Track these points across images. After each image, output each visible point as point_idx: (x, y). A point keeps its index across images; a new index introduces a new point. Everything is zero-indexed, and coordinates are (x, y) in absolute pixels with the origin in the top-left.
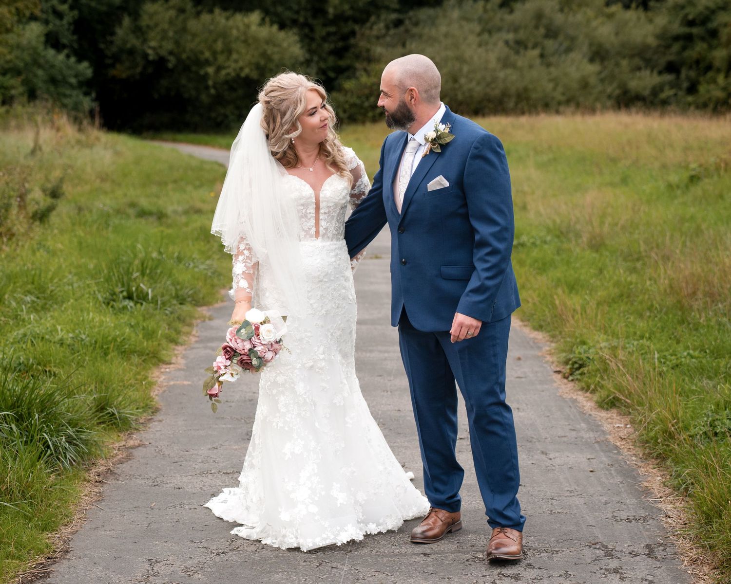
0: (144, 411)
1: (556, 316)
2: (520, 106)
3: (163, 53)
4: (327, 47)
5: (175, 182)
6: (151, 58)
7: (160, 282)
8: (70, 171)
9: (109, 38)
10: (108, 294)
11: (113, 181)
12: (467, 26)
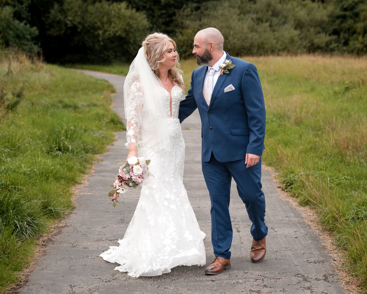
0: (68, 209)
1: (278, 159)
2: (259, 52)
3: (75, 23)
4: (161, 20)
5: (83, 90)
6: (69, 26)
7: (76, 142)
8: (26, 84)
9: (47, 15)
10: (48, 148)
11: (50, 90)
12: (232, 11)
